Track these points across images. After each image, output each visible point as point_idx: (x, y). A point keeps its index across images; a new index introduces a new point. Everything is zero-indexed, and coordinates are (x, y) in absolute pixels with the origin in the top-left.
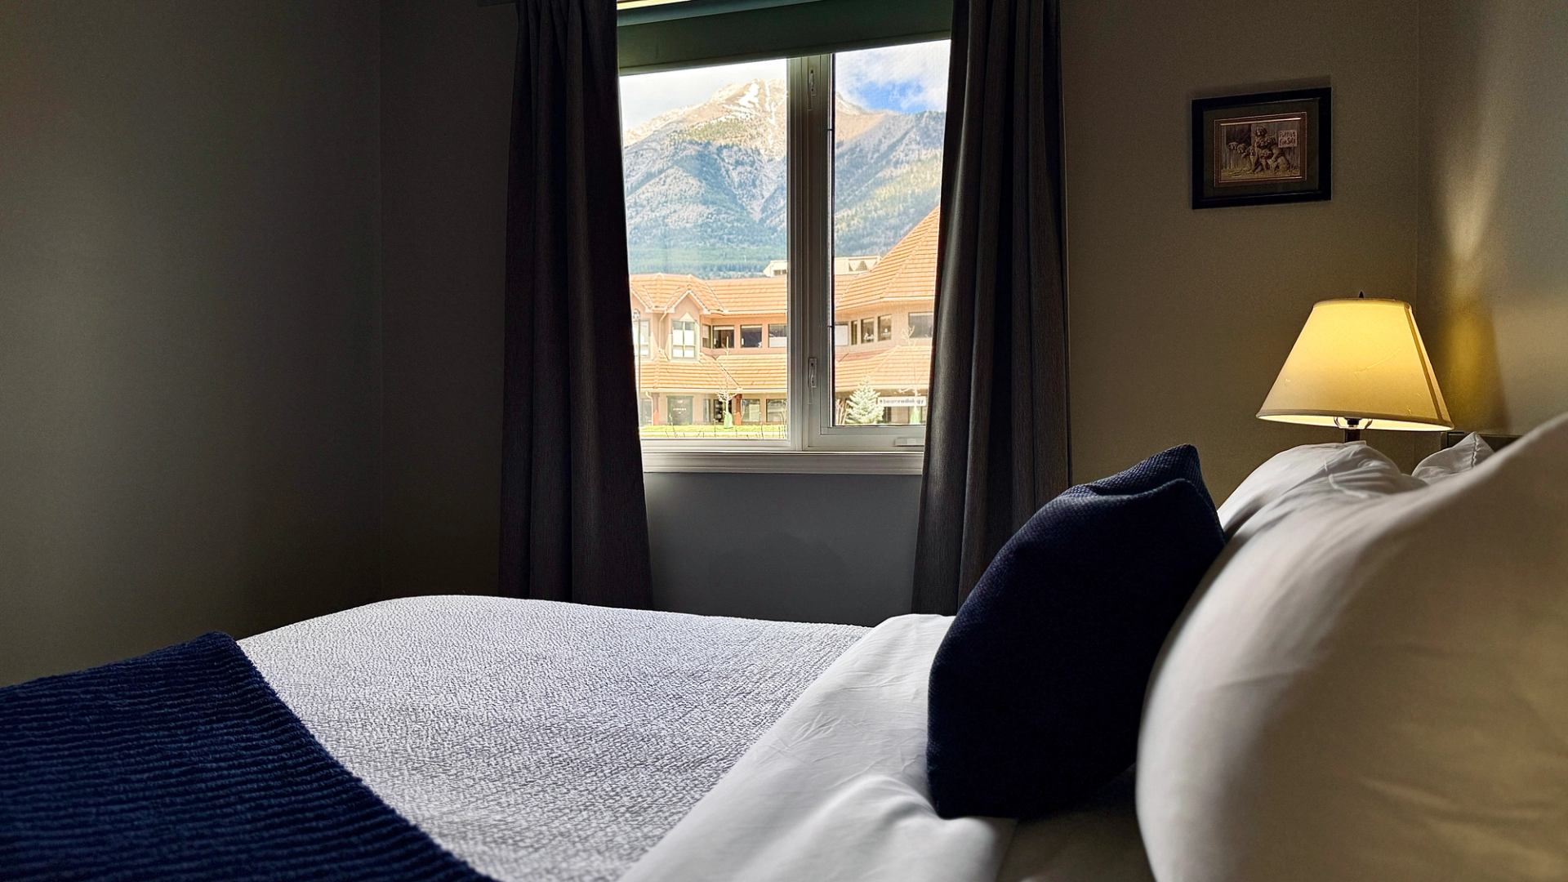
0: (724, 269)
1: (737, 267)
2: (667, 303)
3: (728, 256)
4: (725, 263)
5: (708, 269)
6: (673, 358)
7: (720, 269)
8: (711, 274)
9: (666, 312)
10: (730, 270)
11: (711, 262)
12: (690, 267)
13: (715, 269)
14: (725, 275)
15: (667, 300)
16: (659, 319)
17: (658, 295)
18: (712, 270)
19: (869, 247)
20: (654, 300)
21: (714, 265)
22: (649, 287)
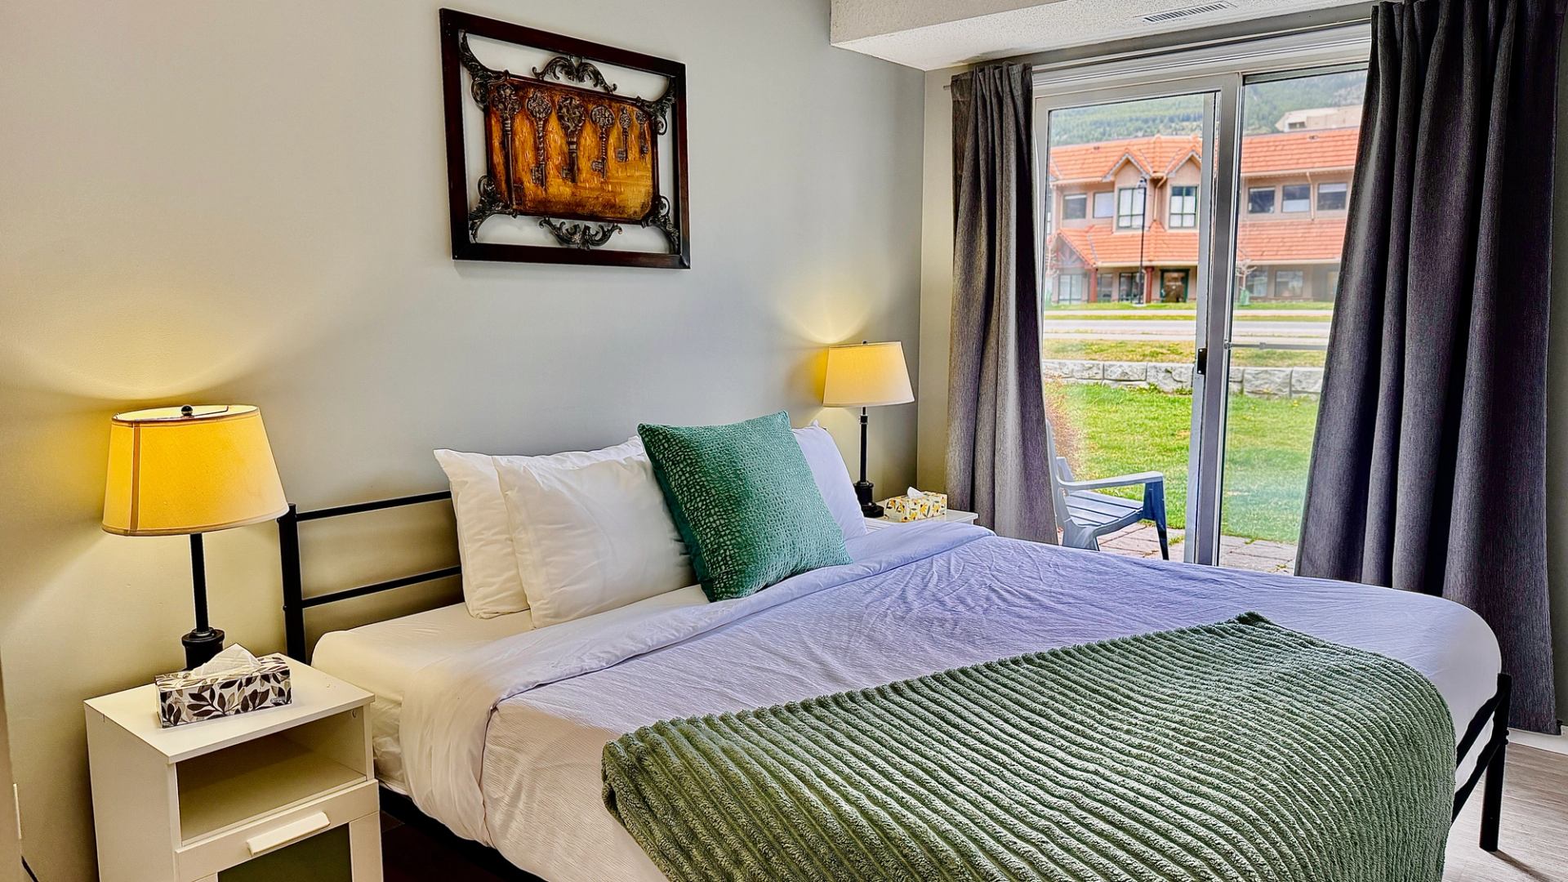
0: (1176, 119)
1: (1192, 116)
2: (1166, 167)
3: (1181, 105)
4: (1178, 113)
5: (1158, 121)
6: (1170, 227)
7: (1171, 120)
8: (1161, 127)
9: (1165, 178)
10: (1183, 120)
11: (1161, 113)
12: (1137, 120)
13: (1166, 120)
14: (1178, 127)
15: (1167, 164)
16: (1155, 187)
17: (1157, 159)
18: (1162, 122)
19: (1355, 84)
20: (1151, 165)
21: (1165, 116)
22: (1146, 151)
